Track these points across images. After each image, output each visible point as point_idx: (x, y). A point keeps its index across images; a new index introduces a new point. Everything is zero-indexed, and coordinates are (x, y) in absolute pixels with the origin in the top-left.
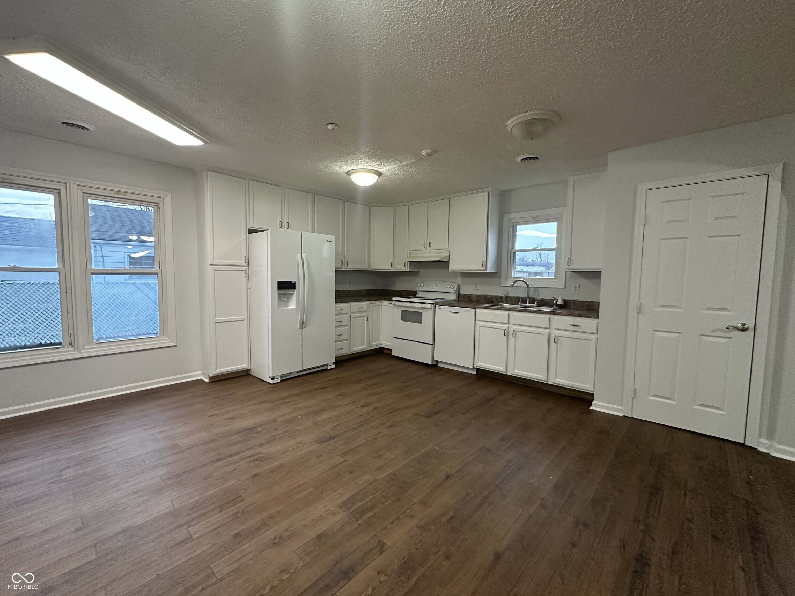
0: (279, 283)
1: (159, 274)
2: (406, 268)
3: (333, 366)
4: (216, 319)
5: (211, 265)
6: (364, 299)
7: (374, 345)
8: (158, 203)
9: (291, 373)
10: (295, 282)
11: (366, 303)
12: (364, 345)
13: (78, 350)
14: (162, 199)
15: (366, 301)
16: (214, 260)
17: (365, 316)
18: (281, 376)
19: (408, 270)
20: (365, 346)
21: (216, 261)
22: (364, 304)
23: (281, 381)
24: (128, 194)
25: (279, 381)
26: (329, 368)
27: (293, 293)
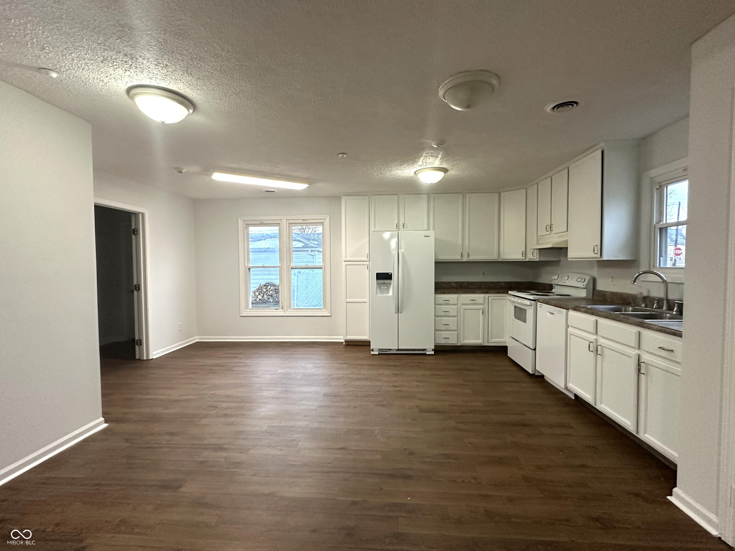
0: (377, 274)
1: (323, 268)
2: (535, 258)
3: (433, 353)
4: (347, 300)
5: (345, 261)
6: (478, 292)
7: (495, 341)
8: (323, 223)
9: (390, 350)
10: (391, 273)
11: (482, 295)
12: (479, 340)
13: (285, 312)
14: (325, 220)
15: (481, 293)
16: (346, 257)
17: (480, 309)
18: (380, 350)
19: (537, 260)
20: (480, 341)
21: (348, 259)
22: (479, 297)
23: (379, 354)
24: (308, 220)
25: (377, 354)
26: (428, 353)
27: (391, 283)
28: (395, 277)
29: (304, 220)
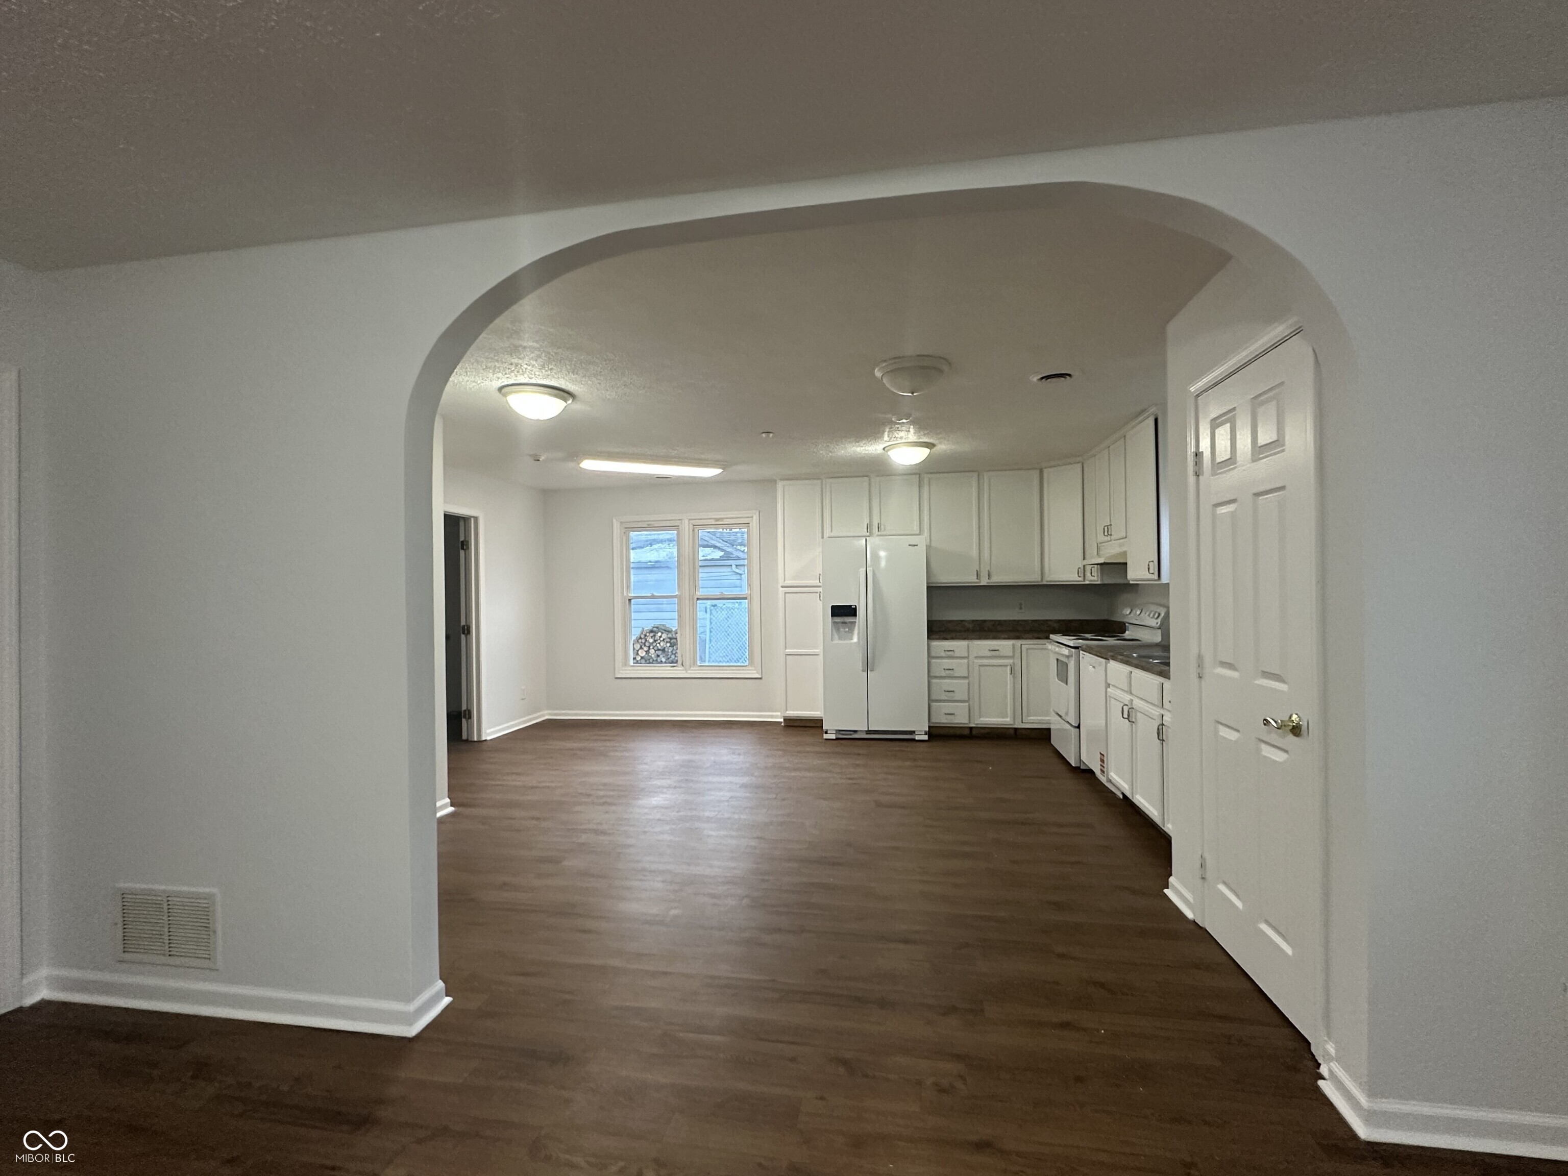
0: (833, 607)
1: (749, 598)
2: (1095, 578)
3: (926, 737)
4: (787, 651)
5: (782, 587)
6: (1003, 636)
7: (1033, 721)
8: (749, 523)
9: (855, 731)
10: (856, 606)
11: (1009, 643)
12: (1007, 717)
13: (686, 670)
14: (751, 519)
15: (1009, 638)
16: (784, 581)
17: (1007, 666)
18: (838, 731)
19: (1099, 583)
20: (1008, 719)
21: (788, 583)
22: (1005, 645)
23: (837, 739)
24: (725, 520)
25: (834, 738)
26: (917, 738)
27: (855, 622)
28: (861, 612)
29: (717, 520)
